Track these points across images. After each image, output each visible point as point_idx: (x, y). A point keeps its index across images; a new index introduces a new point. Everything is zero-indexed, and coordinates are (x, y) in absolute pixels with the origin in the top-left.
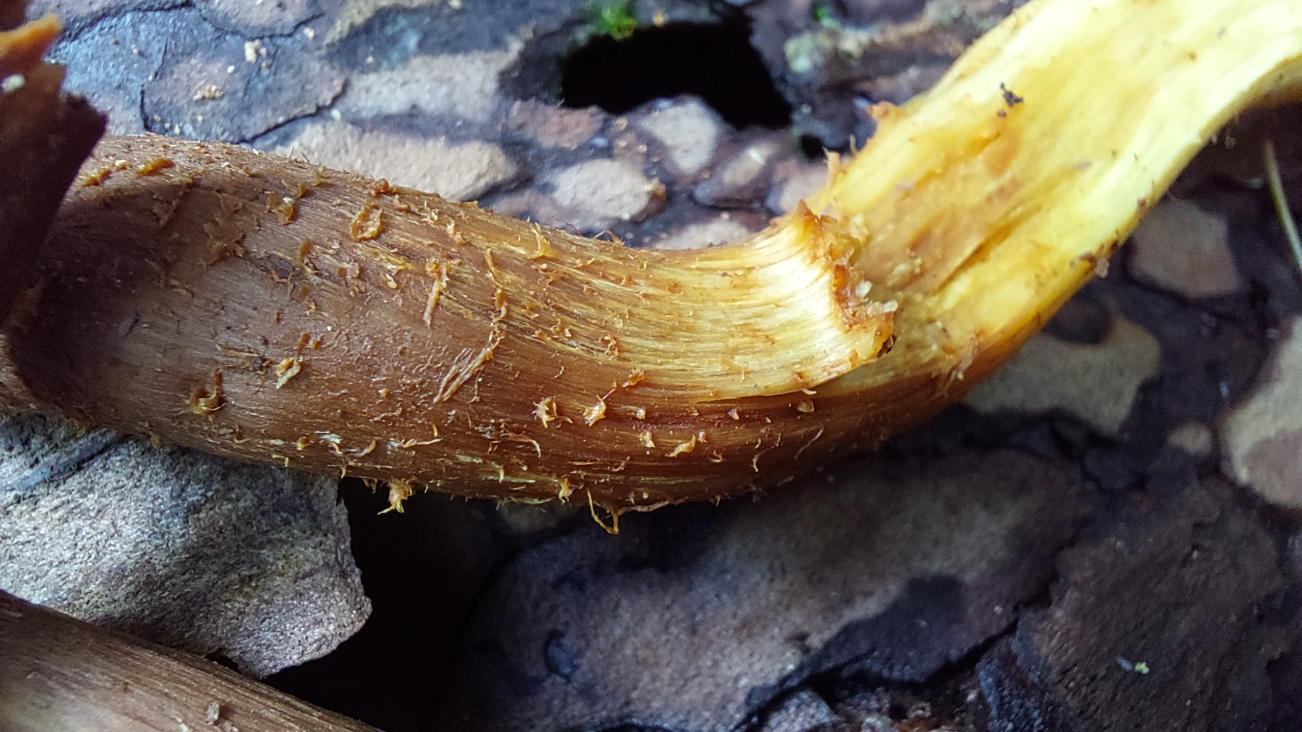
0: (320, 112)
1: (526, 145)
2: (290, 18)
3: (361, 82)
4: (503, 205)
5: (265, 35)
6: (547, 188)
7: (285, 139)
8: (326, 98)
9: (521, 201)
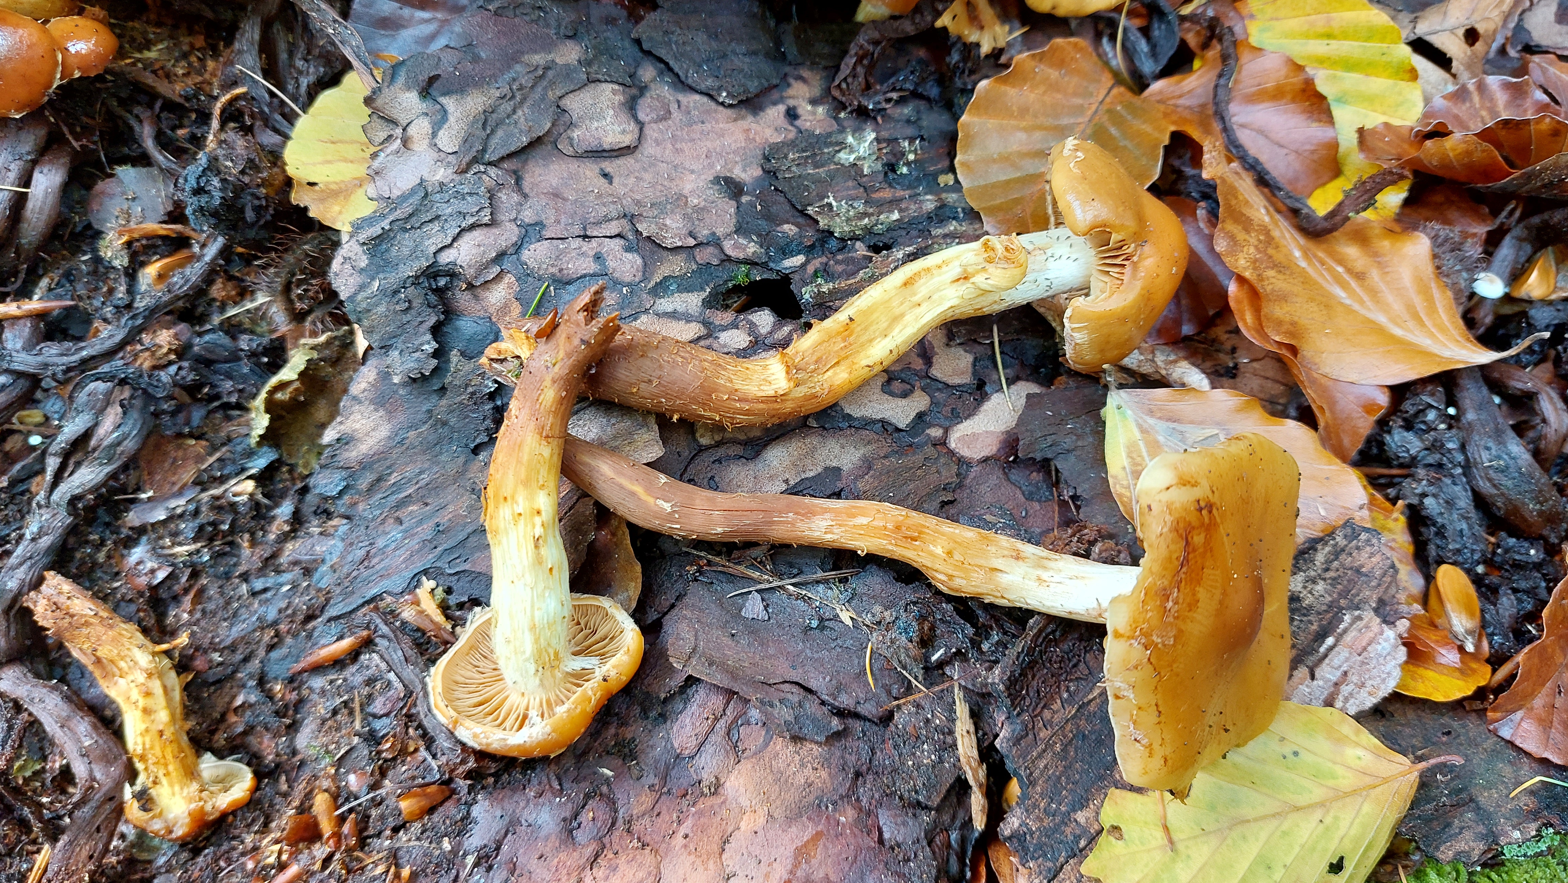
0: (646, 311)
1: (711, 323)
2: (637, 280)
3: (658, 302)
4: (702, 343)
5: (628, 285)
6: (717, 338)
7: (635, 319)
8: (648, 306)
9: (707, 342)
